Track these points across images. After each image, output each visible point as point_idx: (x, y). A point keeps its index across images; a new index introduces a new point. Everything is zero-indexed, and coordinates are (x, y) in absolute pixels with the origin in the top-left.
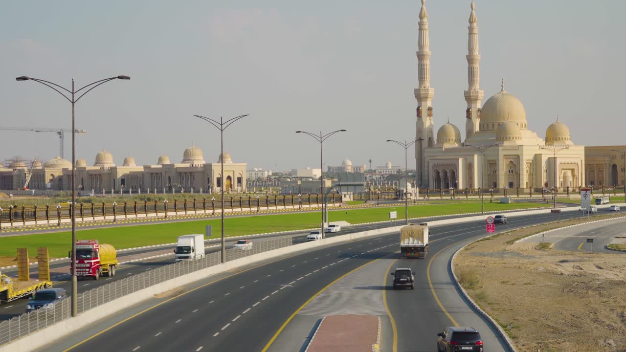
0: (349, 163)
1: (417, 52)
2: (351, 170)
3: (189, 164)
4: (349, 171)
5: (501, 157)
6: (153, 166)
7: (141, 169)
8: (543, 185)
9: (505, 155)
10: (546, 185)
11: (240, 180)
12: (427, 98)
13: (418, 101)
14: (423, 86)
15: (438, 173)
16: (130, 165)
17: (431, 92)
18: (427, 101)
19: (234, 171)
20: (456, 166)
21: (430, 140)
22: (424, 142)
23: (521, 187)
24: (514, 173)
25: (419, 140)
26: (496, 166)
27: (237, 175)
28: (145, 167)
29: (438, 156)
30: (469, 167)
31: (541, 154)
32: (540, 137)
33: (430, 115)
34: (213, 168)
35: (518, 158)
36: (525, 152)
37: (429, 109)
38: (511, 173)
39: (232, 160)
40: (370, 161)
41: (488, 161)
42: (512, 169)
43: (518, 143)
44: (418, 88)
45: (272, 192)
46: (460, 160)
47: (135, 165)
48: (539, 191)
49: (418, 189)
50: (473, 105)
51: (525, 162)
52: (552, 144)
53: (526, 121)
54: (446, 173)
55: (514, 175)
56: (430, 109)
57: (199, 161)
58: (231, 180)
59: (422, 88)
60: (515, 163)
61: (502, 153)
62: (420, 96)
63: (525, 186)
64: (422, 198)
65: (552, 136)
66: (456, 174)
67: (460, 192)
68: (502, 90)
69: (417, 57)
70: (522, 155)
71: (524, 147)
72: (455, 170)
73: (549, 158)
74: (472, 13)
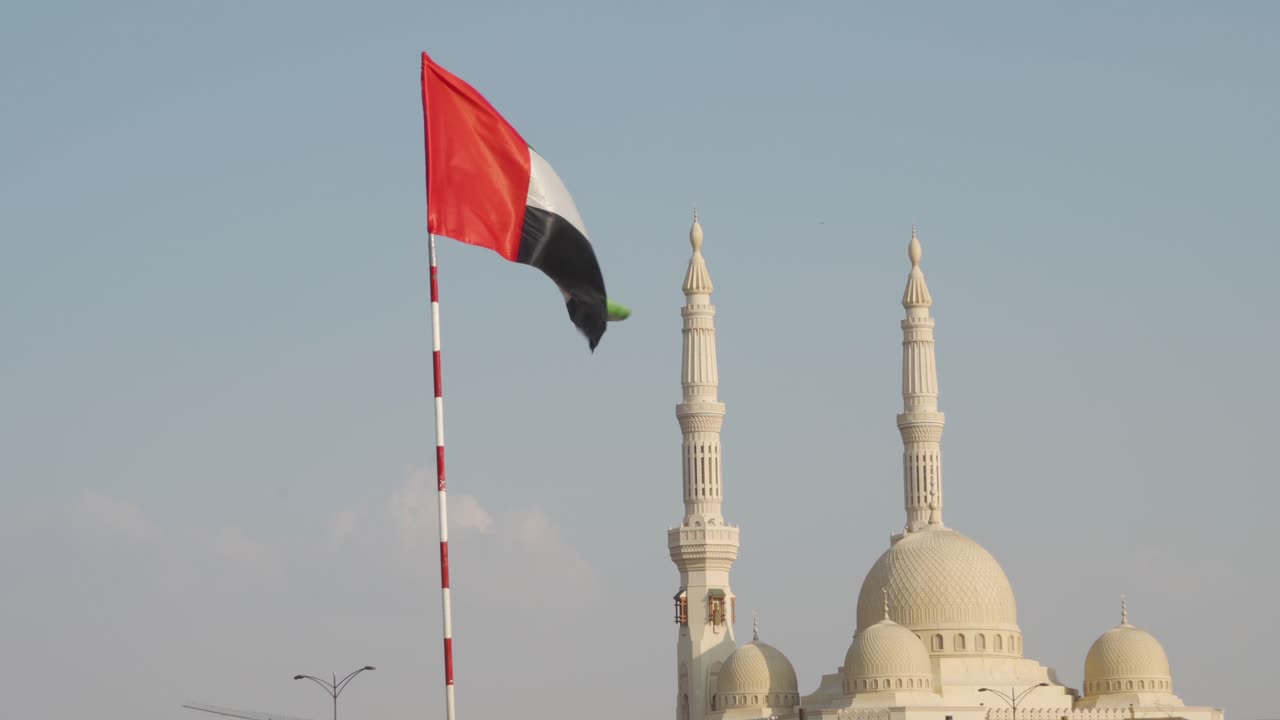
1: (678, 406)
12: (703, 560)
18: (703, 569)
33: (715, 617)
37: (710, 599)
56: (716, 597)
59: (689, 526)
69: (677, 423)
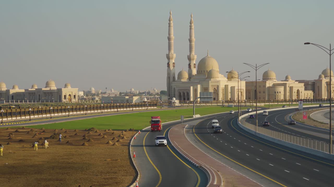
0: (93, 89)
1: (168, 37)
2: (94, 92)
3: (49, 89)
4: (93, 93)
5: (210, 86)
6: (30, 90)
7: (23, 91)
8: (229, 99)
9: (212, 85)
10: (230, 99)
11: (75, 96)
13: (168, 60)
14: (171, 53)
15: (180, 93)
16: (16, 89)
17: (175, 55)
18: (172, 60)
19: (72, 92)
20: (190, 90)
21: (174, 78)
22: (171, 79)
23: (219, 100)
24: (216, 94)
25: (169, 78)
26: (208, 90)
27: (74, 94)
28: (25, 90)
29: (179, 85)
30: (195, 91)
31: (228, 85)
32: (226, 77)
33: (174, 66)
34: (62, 90)
35: (218, 87)
36: (221, 84)
37: (173, 64)
38: (214, 94)
39: (71, 87)
40: (106, 88)
41: (204, 88)
42: (215, 91)
43: (218, 79)
44: (168, 53)
45: (92, 102)
46: (192, 88)
47: (18, 89)
48: (227, 102)
49: (179, 101)
50: (192, 62)
51: (221, 88)
52: (231, 80)
53: (218, 70)
54: (184, 93)
55: (216, 95)
57: (54, 87)
58: (71, 96)
59: (170, 54)
60: (216, 89)
61: (210, 84)
62: (168, 57)
63: (221, 100)
64: (181, 105)
65: (230, 77)
66: (189, 94)
67: (191, 102)
68: (208, 55)
69: (168, 39)
70: (220, 85)
71: (221, 82)
72: (188, 92)
73: (231, 87)
74: (191, 20)
